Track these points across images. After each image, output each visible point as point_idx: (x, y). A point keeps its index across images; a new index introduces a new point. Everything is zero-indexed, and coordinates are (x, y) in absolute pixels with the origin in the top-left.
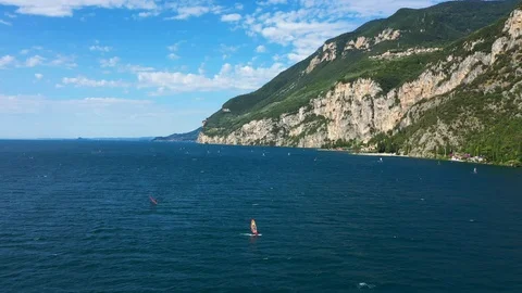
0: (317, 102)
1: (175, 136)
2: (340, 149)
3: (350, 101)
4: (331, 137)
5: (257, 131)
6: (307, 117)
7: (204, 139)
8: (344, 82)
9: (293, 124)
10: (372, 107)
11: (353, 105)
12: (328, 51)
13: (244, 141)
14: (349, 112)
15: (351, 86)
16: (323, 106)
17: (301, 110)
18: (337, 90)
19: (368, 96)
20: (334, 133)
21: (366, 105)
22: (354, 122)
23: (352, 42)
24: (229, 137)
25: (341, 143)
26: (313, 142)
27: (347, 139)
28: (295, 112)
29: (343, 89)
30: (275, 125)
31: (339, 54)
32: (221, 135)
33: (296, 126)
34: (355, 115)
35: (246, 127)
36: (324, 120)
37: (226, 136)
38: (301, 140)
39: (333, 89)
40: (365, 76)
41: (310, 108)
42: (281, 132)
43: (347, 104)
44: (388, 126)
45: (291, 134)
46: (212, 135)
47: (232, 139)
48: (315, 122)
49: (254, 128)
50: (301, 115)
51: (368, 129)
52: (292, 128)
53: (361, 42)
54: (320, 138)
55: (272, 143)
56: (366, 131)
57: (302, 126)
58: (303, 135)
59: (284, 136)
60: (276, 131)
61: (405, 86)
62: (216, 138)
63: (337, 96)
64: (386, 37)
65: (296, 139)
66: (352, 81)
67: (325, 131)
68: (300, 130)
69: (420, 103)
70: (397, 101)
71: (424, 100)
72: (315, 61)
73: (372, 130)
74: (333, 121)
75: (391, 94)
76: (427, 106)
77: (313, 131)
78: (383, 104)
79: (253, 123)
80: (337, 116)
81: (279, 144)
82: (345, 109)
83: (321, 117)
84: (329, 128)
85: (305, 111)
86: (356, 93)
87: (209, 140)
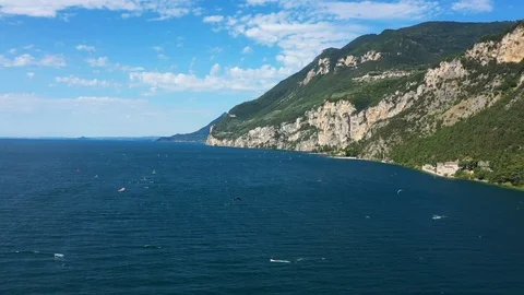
0: (311, 114)
1: (178, 136)
3: (334, 116)
4: (320, 143)
5: (261, 136)
6: (302, 126)
7: (213, 141)
8: (331, 102)
9: (291, 131)
10: (349, 122)
11: (336, 120)
12: (322, 65)
13: (250, 145)
14: (333, 125)
15: (335, 105)
16: (315, 118)
17: (298, 120)
18: (325, 107)
19: (346, 115)
20: (323, 140)
21: (344, 120)
22: (337, 132)
23: (342, 60)
24: (237, 140)
25: (327, 148)
26: (307, 147)
27: (332, 146)
28: (293, 121)
29: (330, 107)
30: (276, 132)
31: (331, 70)
32: (229, 138)
33: (294, 133)
34: (338, 127)
35: (252, 132)
36: (315, 130)
37: (234, 139)
38: (298, 145)
39: (323, 105)
40: (345, 98)
41: (305, 119)
42: (282, 137)
43: (332, 119)
44: (358, 137)
45: (290, 139)
46: (221, 139)
47: (239, 143)
48: (309, 131)
49: (258, 133)
50: (298, 125)
51: (346, 138)
52: (290, 135)
53: (350, 60)
54: (312, 144)
55: (274, 147)
56: (344, 140)
57: (299, 133)
58: (298, 141)
59: (284, 141)
60: (277, 136)
61: (370, 109)
62: (224, 141)
63: (325, 112)
64: (370, 58)
65: (294, 144)
66: (336, 101)
67: (316, 138)
68: (297, 136)
69: (378, 122)
70: (365, 120)
71: (381, 121)
72: (311, 74)
73: (349, 139)
74: (322, 130)
75: (361, 114)
76: (382, 124)
77: (307, 138)
78: (356, 120)
79: (258, 129)
80: (325, 127)
81: (280, 148)
82: (330, 122)
83: (313, 127)
84: (319, 136)
85: (301, 121)
86: (339, 111)
87: (219, 143)
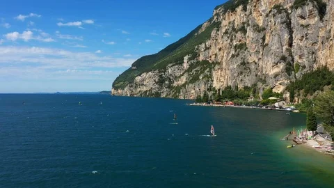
2: (230, 104)
3: (243, 30)
4: (216, 85)
5: (147, 81)
6: (191, 65)
9: (178, 74)
11: (250, 33)
14: (242, 46)
15: (245, 9)
16: (207, 49)
17: (186, 59)
20: (220, 80)
22: (252, 58)
24: (126, 89)
25: (230, 93)
27: (241, 86)
28: (180, 61)
30: (161, 76)
33: (181, 76)
35: (138, 79)
36: (209, 65)
41: (195, 55)
42: (167, 82)
43: (239, 35)
45: (175, 84)
48: (198, 68)
49: (143, 80)
50: (186, 65)
51: (282, 66)
52: (176, 78)
55: (158, 94)
56: (276, 70)
57: (186, 75)
58: (185, 85)
59: (169, 87)
60: (161, 82)
65: (178, 89)
67: (209, 78)
68: (184, 79)
74: (219, 63)
79: (144, 75)
81: (163, 95)
82: (235, 43)
84: (214, 73)
85: (190, 59)
86: (254, 14)
